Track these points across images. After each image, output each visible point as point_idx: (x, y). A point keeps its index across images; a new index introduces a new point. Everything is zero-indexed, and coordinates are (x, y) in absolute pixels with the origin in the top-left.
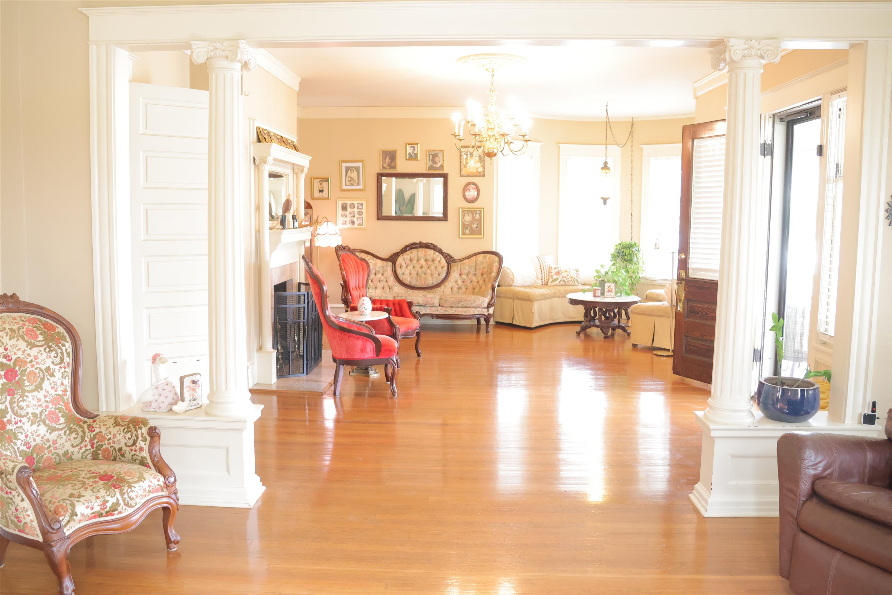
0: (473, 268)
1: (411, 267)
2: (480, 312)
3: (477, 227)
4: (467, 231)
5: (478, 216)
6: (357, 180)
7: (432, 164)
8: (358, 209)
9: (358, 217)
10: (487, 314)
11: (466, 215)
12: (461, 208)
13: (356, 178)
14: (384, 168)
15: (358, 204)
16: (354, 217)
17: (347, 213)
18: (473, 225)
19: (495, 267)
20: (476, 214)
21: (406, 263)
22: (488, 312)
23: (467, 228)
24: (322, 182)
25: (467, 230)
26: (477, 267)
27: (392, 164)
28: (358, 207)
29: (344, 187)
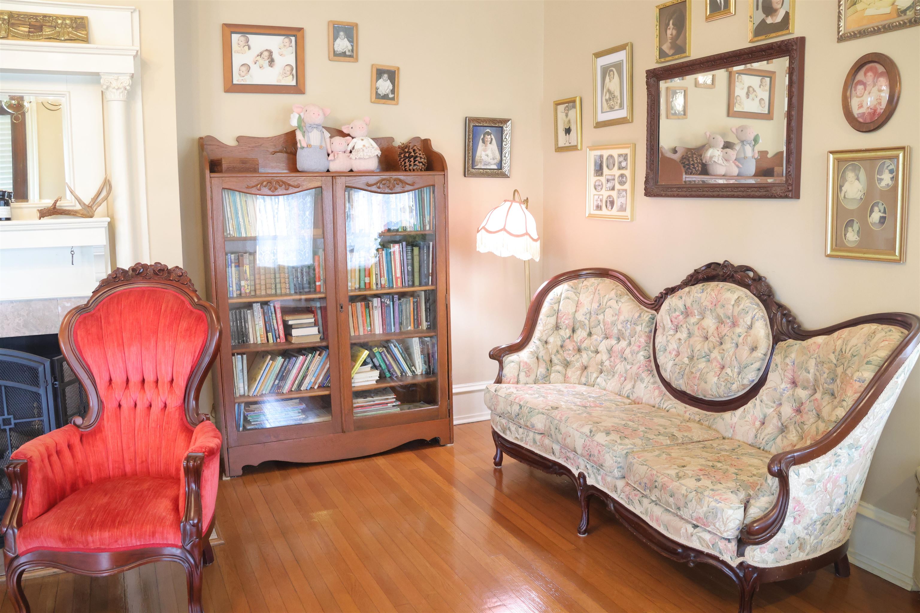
0: (827, 371)
1: (683, 335)
2: (708, 546)
3: (883, 220)
4: (852, 236)
5: (886, 178)
6: (619, 98)
7: (764, 16)
8: (620, 168)
9: (619, 190)
10: (734, 564)
11: (850, 175)
12: (831, 152)
13: (617, 93)
14: (662, 54)
15: (620, 155)
16: (613, 189)
17: (603, 179)
18: (872, 211)
19: (857, 385)
20: (880, 172)
21: (673, 320)
22: (741, 560)
23: (850, 223)
24: (568, 110)
25: (850, 229)
26: (840, 370)
27: (679, 42)
28: (620, 163)
29: (602, 117)
